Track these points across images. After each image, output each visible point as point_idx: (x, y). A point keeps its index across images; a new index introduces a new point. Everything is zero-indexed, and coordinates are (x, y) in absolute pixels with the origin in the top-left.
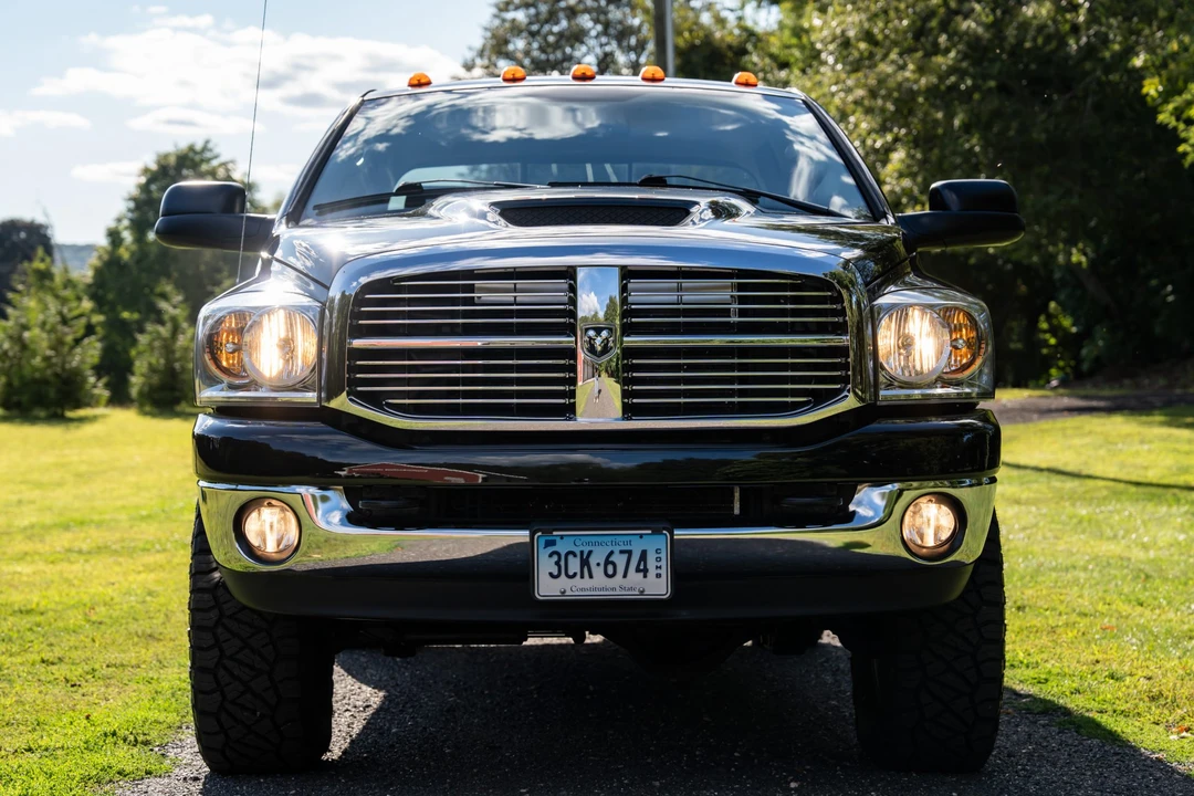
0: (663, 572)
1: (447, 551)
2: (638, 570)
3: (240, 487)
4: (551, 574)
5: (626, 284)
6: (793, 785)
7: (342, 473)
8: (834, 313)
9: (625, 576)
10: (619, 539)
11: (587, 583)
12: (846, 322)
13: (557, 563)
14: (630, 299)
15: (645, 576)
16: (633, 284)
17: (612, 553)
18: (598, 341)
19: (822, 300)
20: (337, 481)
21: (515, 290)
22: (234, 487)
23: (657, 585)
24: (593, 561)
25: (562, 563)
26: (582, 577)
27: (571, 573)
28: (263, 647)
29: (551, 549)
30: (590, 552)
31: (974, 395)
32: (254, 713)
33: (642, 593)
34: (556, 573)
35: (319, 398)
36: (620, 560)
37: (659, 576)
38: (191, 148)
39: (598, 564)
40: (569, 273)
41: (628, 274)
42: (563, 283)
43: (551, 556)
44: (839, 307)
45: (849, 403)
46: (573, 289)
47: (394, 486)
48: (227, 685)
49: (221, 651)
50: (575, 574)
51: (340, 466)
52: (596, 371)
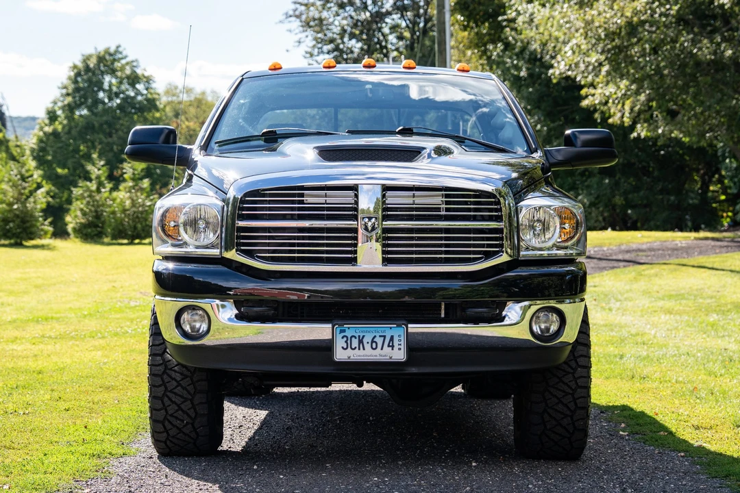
0: (402, 347)
1: (288, 335)
2: (389, 346)
3: (178, 299)
4: (343, 347)
5: (385, 194)
6: (474, 464)
7: (231, 293)
8: (496, 210)
9: (382, 349)
10: (379, 329)
11: (361, 352)
12: (502, 215)
13: (346, 342)
14: (387, 202)
15: (393, 349)
16: (389, 193)
17: (375, 337)
18: (370, 224)
19: (490, 203)
20: (229, 296)
21: (326, 196)
22: (175, 299)
23: (399, 354)
24: (365, 341)
25: (349, 342)
26: (359, 349)
27: (353, 347)
28: (188, 385)
29: (343, 334)
30: (364, 336)
31: (574, 254)
32: (183, 421)
33: (391, 358)
34: (345, 347)
35: (221, 252)
36: (379, 341)
37: (400, 349)
38: (107, 52)
39: (368, 343)
40: (354, 188)
41: (386, 188)
42: (351, 193)
43: (343, 338)
44: (499, 207)
45: (504, 258)
46: (356, 196)
47: (260, 300)
48: (168, 406)
49: (166, 388)
50: (356, 348)
51: (230, 289)
52: (369, 239)
